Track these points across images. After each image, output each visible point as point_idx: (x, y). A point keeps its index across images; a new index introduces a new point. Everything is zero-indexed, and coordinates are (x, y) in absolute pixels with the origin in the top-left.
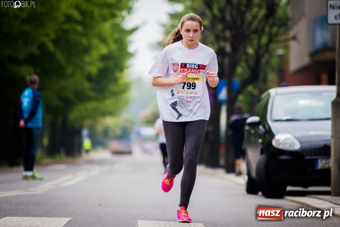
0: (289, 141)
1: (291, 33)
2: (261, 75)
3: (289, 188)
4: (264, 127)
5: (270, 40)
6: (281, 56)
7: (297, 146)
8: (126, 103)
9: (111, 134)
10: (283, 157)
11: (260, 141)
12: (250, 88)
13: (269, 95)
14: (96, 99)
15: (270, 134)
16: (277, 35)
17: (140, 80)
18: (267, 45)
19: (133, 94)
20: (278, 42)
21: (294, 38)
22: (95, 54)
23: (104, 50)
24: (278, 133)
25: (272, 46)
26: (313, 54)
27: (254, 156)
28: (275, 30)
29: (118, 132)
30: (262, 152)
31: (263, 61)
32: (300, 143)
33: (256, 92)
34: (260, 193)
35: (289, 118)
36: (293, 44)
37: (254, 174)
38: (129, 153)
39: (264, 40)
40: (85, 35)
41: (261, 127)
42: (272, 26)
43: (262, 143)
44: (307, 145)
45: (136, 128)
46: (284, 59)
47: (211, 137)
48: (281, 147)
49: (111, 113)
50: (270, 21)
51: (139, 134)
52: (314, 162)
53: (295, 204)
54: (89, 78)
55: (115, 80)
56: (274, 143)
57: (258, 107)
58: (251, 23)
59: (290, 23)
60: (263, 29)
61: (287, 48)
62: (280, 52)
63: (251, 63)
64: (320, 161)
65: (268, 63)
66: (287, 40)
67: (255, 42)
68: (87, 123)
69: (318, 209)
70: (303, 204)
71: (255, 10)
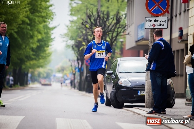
0: (126, 82)
1: (127, 32)
2: (113, 50)
3: (125, 104)
4: (115, 75)
5: (117, 35)
6: (122, 42)
7: (129, 85)
8: (50, 62)
9: (42, 76)
10: (123, 89)
11: (113, 82)
13: (117, 60)
14: (35, 59)
15: (117, 78)
16: (120, 32)
17: (55, 51)
18: (116, 37)
19: (52, 57)
21: (128, 34)
22: (36, 39)
23: (40, 37)
25: (118, 37)
28: (120, 30)
29: (45, 75)
30: (113, 87)
31: (114, 44)
32: (131, 83)
34: (112, 106)
35: (126, 71)
37: (109, 97)
38: (50, 85)
39: (115, 34)
40: (31, 30)
41: (113, 75)
42: (118, 28)
44: (134, 84)
45: (54, 74)
47: (89, 78)
48: (122, 85)
49: (42, 67)
50: (118, 26)
51: (55, 76)
52: (137, 92)
54: (32, 50)
55: (45, 51)
56: (119, 83)
57: (112, 66)
58: (109, 26)
59: (126, 27)
60: (114, 29)
61: (125, 38)
62: (121, 40)
64: (140, 91)
65: (116, 45)
66: (125, 35)
68: (30, 70)
69: (139, 114)
70: (132, 111)
71: (110, 21)
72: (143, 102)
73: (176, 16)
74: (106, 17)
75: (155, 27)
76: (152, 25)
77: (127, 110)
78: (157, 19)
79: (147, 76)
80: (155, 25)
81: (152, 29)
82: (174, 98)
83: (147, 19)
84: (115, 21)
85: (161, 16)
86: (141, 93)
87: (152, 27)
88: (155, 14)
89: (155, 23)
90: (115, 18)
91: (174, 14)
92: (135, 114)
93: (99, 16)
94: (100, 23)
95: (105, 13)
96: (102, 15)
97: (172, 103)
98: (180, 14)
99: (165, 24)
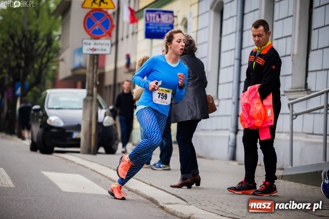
0: (57, 121)
1: (61, 57)
2: (42, 81)
3: (56, 149)
4: (43, 112)
5: (48, 61)
6: (54, 70)
7: (62, 124)
10: (54, 130)
11: (40, 120)
12: (35, 88)
13: (46, 93)
15: (46, 116)
16: (52, 58)
18: (46, 63)
20: (53, 62)
21: (62, 60)
24: (51, 115)
25: (49, 64)
26: (73, 70)
27: (36, 129)
28: (51, 54)
30: (41, 127)
31: (44, 72)
32: (64, 122)
33: (38, 91)
34: (38, 151)
35: (57, 107)
36: (61, 64)
37: (35, 140)
39: (45, 60)
41: (41, 112)
42: (49, 52)
43: (41, 121)
44: (68, 124)
46: (56, 72)
48: (52, 124)
50: (49, 49)
52: (71, 134)
53: (58, 158)
56: (48, 122)
57: (40, 100)
58: (37, 50)
59: (60, 51)
60: (44, 53)
61: (58, 65)
62: (54, 67)
63: (36, 73)
64: (74, 133)
65: (46, 74)
66: (58, 61)
67: (39, 61)
69: (72, 162)
70: (63, 158)
71: (40, 42)
72: (78, 146)
73: (122, 39)
74: (33, 37)
75: (96, 52)
76: (91, 50)
77: (58, 156)
78: (98, 41)
79: (84, 113)
80: (95, 50)
81: (91, 55)
82: (116, 142)
83: (85, 41)
84: (45, 44)
85: (104, 38)
86: (75, 135)
87: (91, 52)
88: (96, 35)
89: (95, 47)
90: (46, 39)
91: (120, 37)
92: (68, 161)
93: (24, 36)
94: (25, 44)
95: (33, 32)
96: (28, 36)
97: (115, 148)
98: (127, 37)
99: (108, 48)
